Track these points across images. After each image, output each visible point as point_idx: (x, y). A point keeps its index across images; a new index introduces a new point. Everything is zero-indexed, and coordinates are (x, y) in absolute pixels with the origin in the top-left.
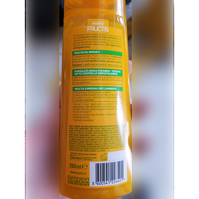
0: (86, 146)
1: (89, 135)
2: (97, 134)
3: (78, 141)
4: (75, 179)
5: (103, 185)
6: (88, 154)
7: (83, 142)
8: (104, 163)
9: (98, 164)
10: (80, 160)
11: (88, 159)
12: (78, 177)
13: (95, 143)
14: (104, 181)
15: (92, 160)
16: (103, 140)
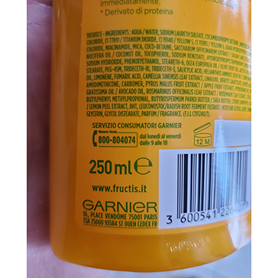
0: (150, 96)
1: (160, 59)
2: (185, 59)
3: (120, 81)
4: (110, 211)
6: (153, 125)
7: (136, 83)
8: (204, 155)
9: (186, 156)
10: (128, 144)
11: (155, 140)
12: (118, 203)
13: (178, 88)
14: (202, 210)
15: (166, 143)
16: (203, 78)
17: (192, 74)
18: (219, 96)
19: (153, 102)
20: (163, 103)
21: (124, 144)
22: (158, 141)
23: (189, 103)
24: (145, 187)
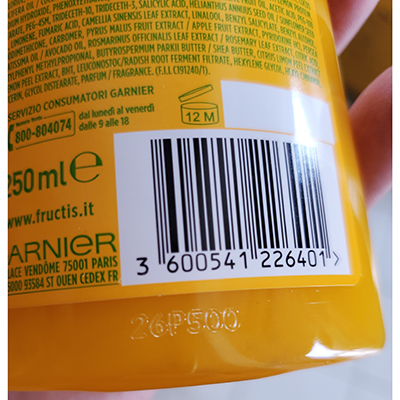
0: (93, 51)
3: (47, 38)
4: (33, 260)
5: (209, 275)
6: (101, 95)
7: (71, 35)
8: (204, 140)
9: (167, 142)
10: (60, 134)
11: (106, 118)
12: (45, 242)
13: (142, 32)
14: (213, 247)
15: (126, 121)
16: (190, 14)
17: (166, 9)
18: (224, 43)
19: (101, 58)
20: (116, 57)
21: (54, 135)
22: (112, 120)
23: (164, 53)
24: (91, 206)
